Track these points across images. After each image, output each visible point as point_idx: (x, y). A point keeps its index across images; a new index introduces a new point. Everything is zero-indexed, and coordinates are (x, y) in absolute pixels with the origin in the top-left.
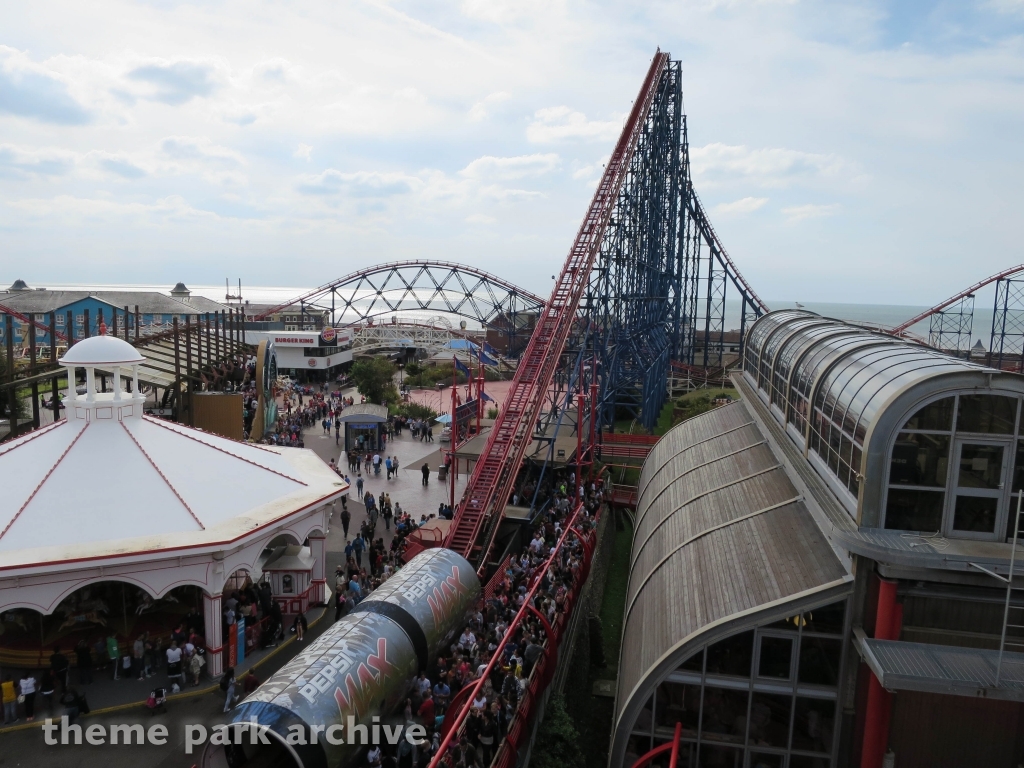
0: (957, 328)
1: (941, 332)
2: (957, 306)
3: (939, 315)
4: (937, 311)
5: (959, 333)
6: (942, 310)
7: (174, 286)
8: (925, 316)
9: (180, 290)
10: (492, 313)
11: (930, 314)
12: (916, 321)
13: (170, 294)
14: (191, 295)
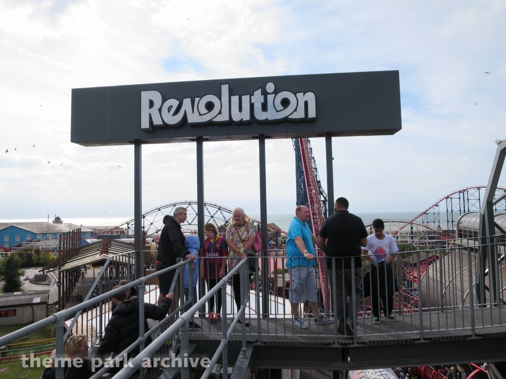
0: (433, 220)
1: (428, 222)
2: (431, 211)
3: (426, 215)
4: (425, 213)
5: (434, 222)
6: (427, 212)
7: (54, 219)
8: (420, 216)
9: (58, 220)
10: (217, 225)
11: (422, 214)
12: (417, 218)
13: (52, 223)
14: (63, 223)
